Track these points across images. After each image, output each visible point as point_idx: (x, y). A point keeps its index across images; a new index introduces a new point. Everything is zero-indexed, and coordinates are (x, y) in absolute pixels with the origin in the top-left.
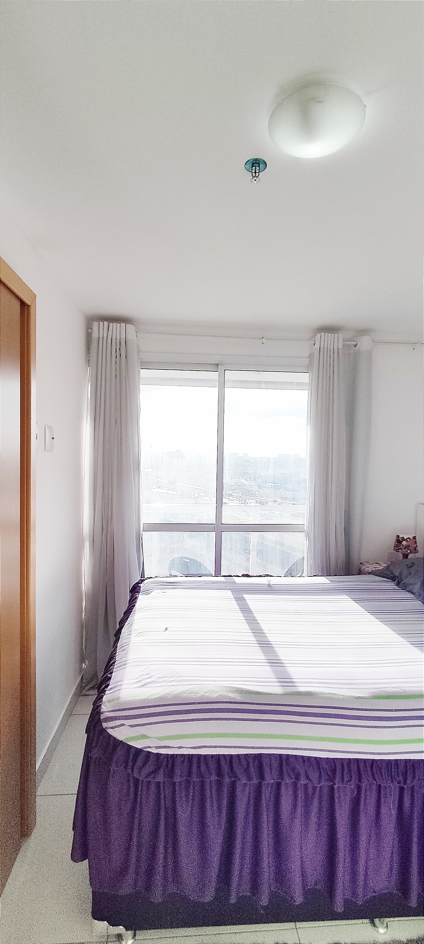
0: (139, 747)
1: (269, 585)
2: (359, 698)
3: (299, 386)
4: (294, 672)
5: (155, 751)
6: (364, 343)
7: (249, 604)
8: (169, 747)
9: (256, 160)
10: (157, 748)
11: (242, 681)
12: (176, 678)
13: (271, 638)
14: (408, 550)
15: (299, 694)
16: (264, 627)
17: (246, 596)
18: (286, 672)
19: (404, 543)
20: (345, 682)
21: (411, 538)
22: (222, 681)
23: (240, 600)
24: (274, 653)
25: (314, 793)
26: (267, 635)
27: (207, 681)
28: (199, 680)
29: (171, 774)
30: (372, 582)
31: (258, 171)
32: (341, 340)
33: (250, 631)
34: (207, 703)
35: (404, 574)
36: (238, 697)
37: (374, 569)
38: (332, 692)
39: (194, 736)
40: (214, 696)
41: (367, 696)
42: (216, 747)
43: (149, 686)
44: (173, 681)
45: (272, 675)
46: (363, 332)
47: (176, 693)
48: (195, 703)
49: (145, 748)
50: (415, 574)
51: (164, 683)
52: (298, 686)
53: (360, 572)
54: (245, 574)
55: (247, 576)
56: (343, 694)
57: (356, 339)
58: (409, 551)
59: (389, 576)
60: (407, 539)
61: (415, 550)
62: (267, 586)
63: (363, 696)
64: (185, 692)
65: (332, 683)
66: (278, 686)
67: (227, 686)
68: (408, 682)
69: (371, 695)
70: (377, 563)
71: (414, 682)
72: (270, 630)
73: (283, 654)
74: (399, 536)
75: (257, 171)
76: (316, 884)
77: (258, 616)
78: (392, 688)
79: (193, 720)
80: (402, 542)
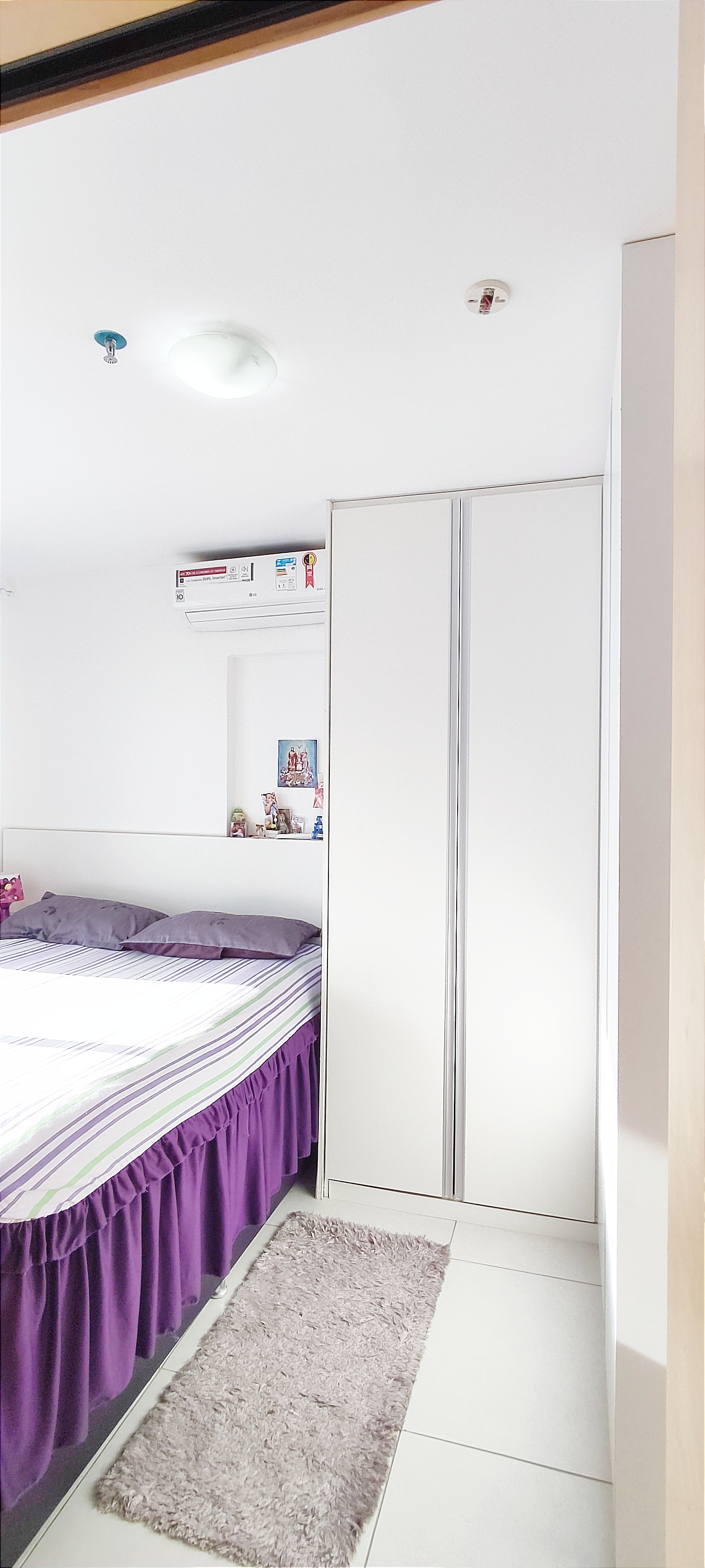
0: (49, 1213)
2: (209, 1030)
4: (120, 1042)
5: (67, 1207)
8: (80, 1190)
10: (68, 1200)
14: (15, 896)
15: (162, 1053)
19: (8, 887)
21: (17, 878)
34: (99, 1106)
35: (50, 922)
39: (101, 1157)
40: (96, 1096)
48: (84, 1115)
49: (57, 1209)
58: (15, 898)
59: (20, 934)
60: (11, 880)
61: (23, 895)
64: (58, 1112)
66: (135, 1057)
69: (214, 1024)
79: (98, 1134)
80: (5, 885)
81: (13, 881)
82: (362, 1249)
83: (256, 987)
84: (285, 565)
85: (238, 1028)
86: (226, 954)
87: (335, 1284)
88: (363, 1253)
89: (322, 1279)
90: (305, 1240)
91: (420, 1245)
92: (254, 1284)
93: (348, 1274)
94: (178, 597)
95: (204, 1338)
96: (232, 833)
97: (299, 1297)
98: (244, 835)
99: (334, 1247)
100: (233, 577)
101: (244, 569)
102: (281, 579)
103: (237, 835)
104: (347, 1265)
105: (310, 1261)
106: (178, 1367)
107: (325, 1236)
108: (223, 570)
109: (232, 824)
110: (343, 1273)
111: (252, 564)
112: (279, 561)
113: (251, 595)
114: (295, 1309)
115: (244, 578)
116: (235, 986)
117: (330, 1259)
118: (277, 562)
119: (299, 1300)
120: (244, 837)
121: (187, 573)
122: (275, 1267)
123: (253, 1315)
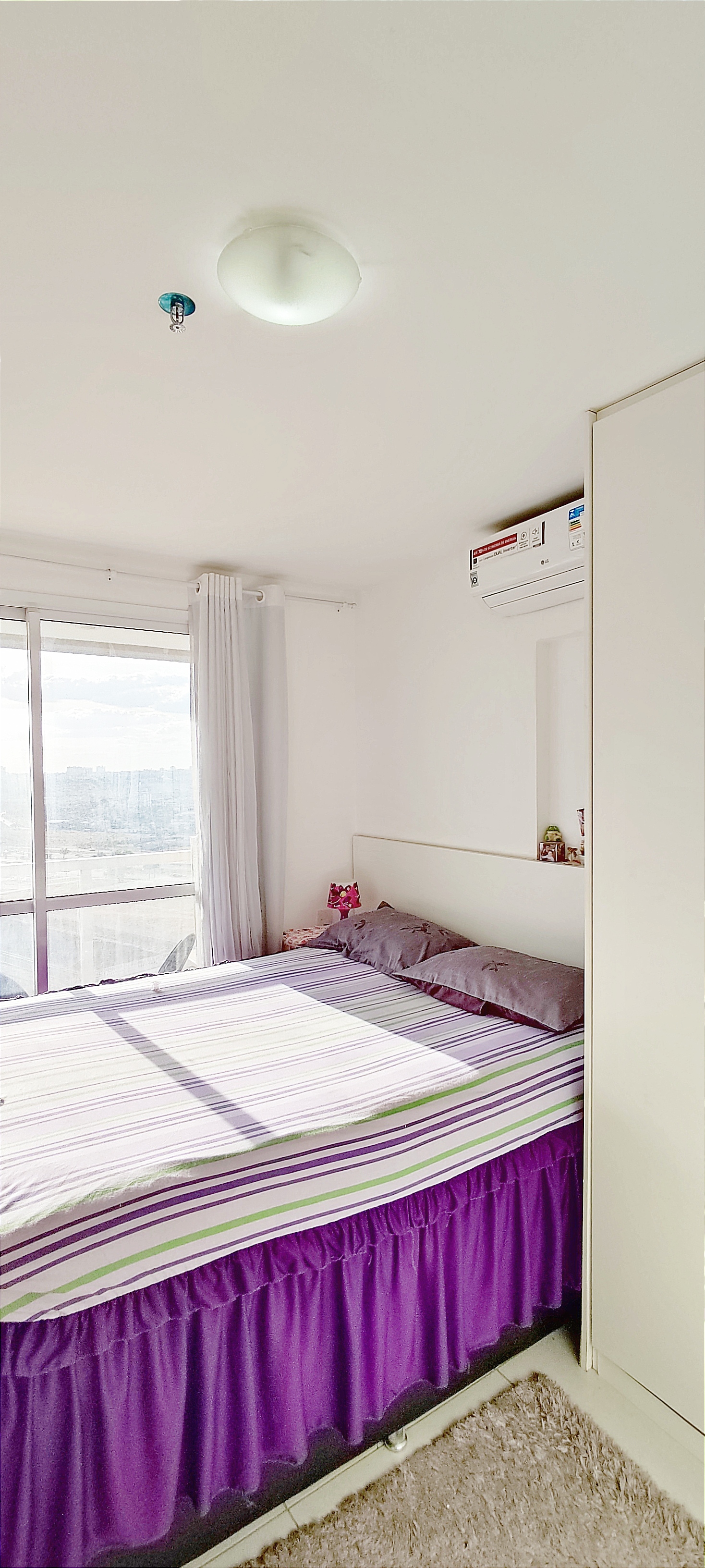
0: (23, 1319)
1: (156, 991)
2: (360, 1122)
3: (174, 655)
4: (258, 1112)
5: (53, 1315)
6: (273, 596)
7: (135, 1027)
8: (80, 1299)
9: (178, 296)
10: (57, 1308)
11: (184, 1148)
12: (66, 1176)
13: (199, 1072)
14: (349, 903)
15: (278, 1141)
16: (180, 1058)
17: (124, 1015)
18: (246, 1116)
19: (343, 894)
20: (335, 1107)
21: (352, 886)
22: (150, 1158)
23: (116, 1024)
24: (213, 1093)
25: (313, 1285)
26: (189, 1068)
27: (126, 1165)
28: (111, 1169)
29: (90, 1344)
30: (307, 958)
31: (181, 314)
32: (239, 588)
33: (159, 1069)
34: (140, 1199)
35: (355, 937)
36: (188, 1175)
37: (305, 939)
38: (323, 1125)
39: (123, 1263)
40: (148, 1185)
41: (370, 1117)
42: (164, 1267)
43: (17, 1206)
44: (63, 1183)
45: (227, 1126)
46: (270, 578)
47: (78, 1200)
48: (117, 1207)
49: (36, 1316)
50: (370, 936)
51: (47, 1192)
52: (273, 1131)
53: (284, 948)
54: (104, 980)
55: (110, 981)
56: (339, 1124)
57: (260, 587)
58: (350, 905)
59: (332, 945)
60: (346, 888)
61: (357, 904)
62: (153, 992)
63: (364, 1118)
64: (93, 1194)
65: (318, 1113)
66: (243, 1140)
67: (165, 1164)
68: (413, 1084)
69: (374, 1114)
70: (305, 930)
71: (419, 1082)
72: (190, 1060)
73: (229, 1091)
74: (335, 884)
75: (179, 314)
76: (319, 1422)
77: (160, 1043)
78: (397, 1096)
79: (119, 1236)
80: (340, 892)
81: (348, 889)
82: (598, 1488)
83: (477, 1068)
84: (579, 516)
85: (408, 1125)
86: (490, 1010)
87: (533, 1524)
88: (598, 1495)
89: (521, 1503)
90: (532, 1425)
91: (690, 1540)
92: (436, 1460)
93: (561, 1517)
94: (473, 581)
95: (348, 1500)
96: (542, 857)
97: (478, 1514)
98: (555, 859)
99: (563, 1460)
100: (524, 545)
101: (534, 532)
102: (575, 534)
103: (547, 859)
104: (566, 1502)
105: (520, 1463)
106: (304, 1520)
107: (559, 1435)
108: (513, 538)
109: (542, 844)
110: (554, 1512)
111: (543, 523)
112: (572, 511)
113: (543, 562)
114: (463, 1530)
115: (535, 543)
116: (455, 1060)
117: (547, 1478)
118: (570, 513)
119: (476, 1518)
120: (555, 862)
121: (480, 551)
122: (472, 1447)
123: (411, 1503)
